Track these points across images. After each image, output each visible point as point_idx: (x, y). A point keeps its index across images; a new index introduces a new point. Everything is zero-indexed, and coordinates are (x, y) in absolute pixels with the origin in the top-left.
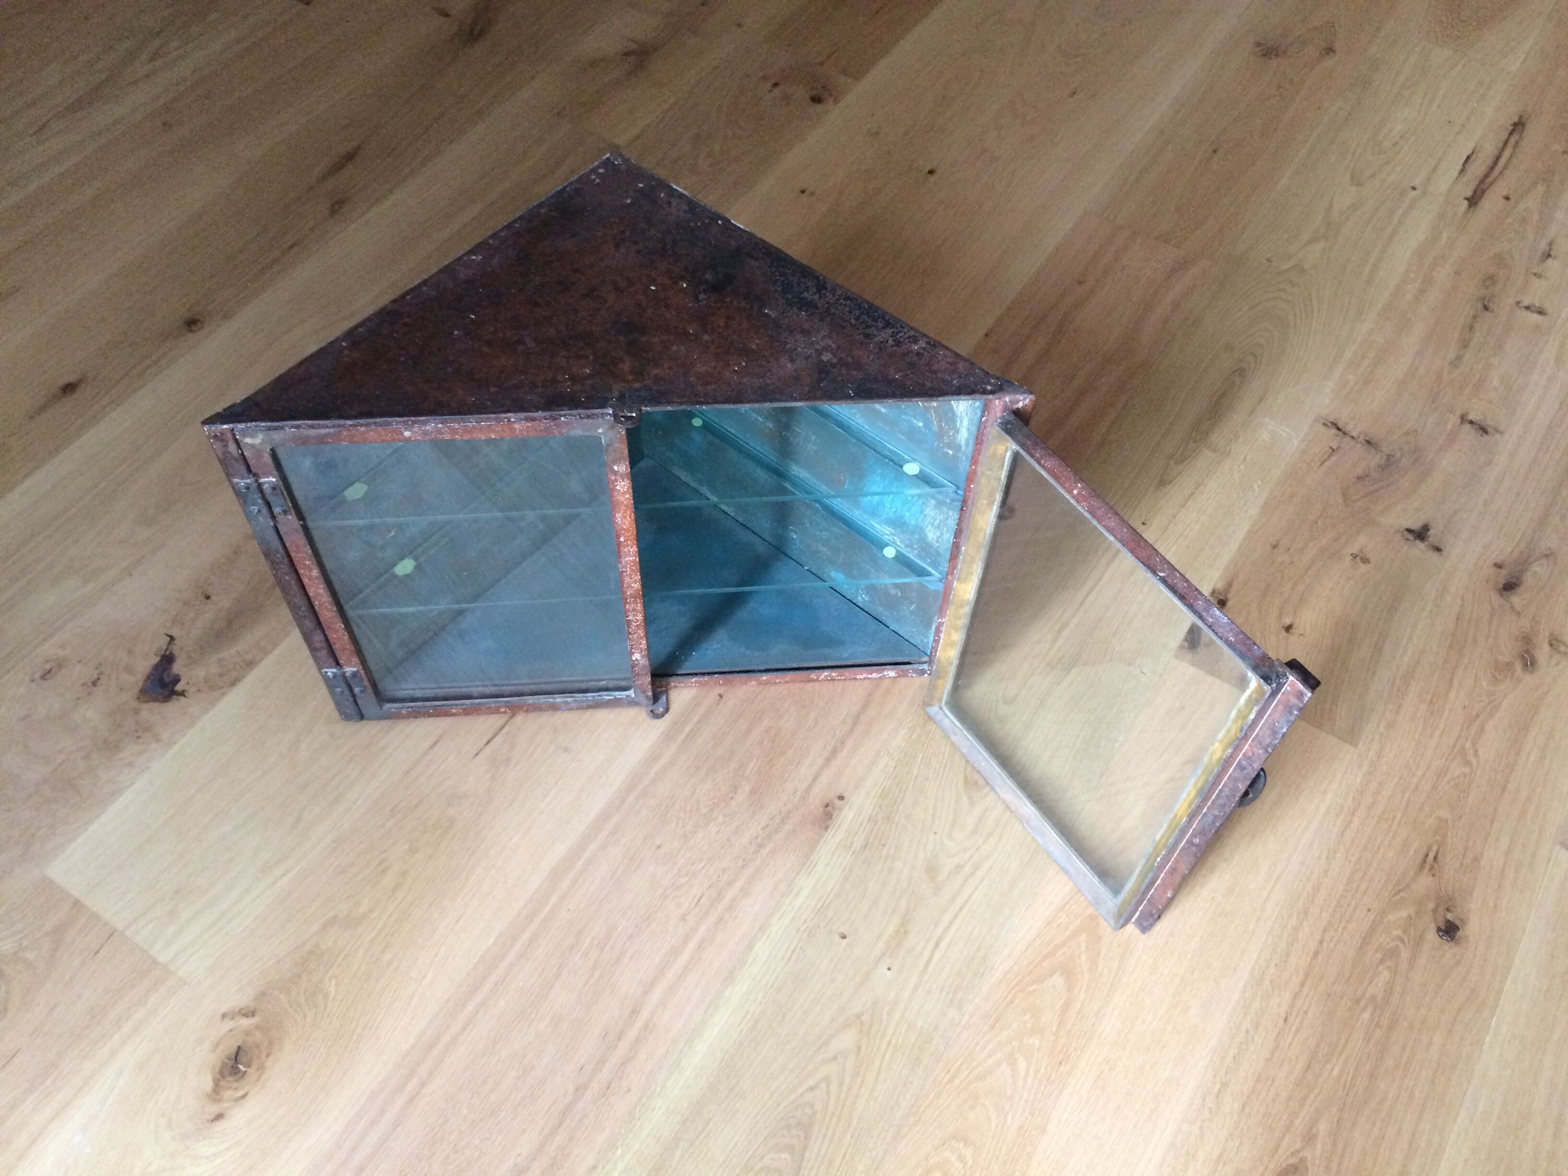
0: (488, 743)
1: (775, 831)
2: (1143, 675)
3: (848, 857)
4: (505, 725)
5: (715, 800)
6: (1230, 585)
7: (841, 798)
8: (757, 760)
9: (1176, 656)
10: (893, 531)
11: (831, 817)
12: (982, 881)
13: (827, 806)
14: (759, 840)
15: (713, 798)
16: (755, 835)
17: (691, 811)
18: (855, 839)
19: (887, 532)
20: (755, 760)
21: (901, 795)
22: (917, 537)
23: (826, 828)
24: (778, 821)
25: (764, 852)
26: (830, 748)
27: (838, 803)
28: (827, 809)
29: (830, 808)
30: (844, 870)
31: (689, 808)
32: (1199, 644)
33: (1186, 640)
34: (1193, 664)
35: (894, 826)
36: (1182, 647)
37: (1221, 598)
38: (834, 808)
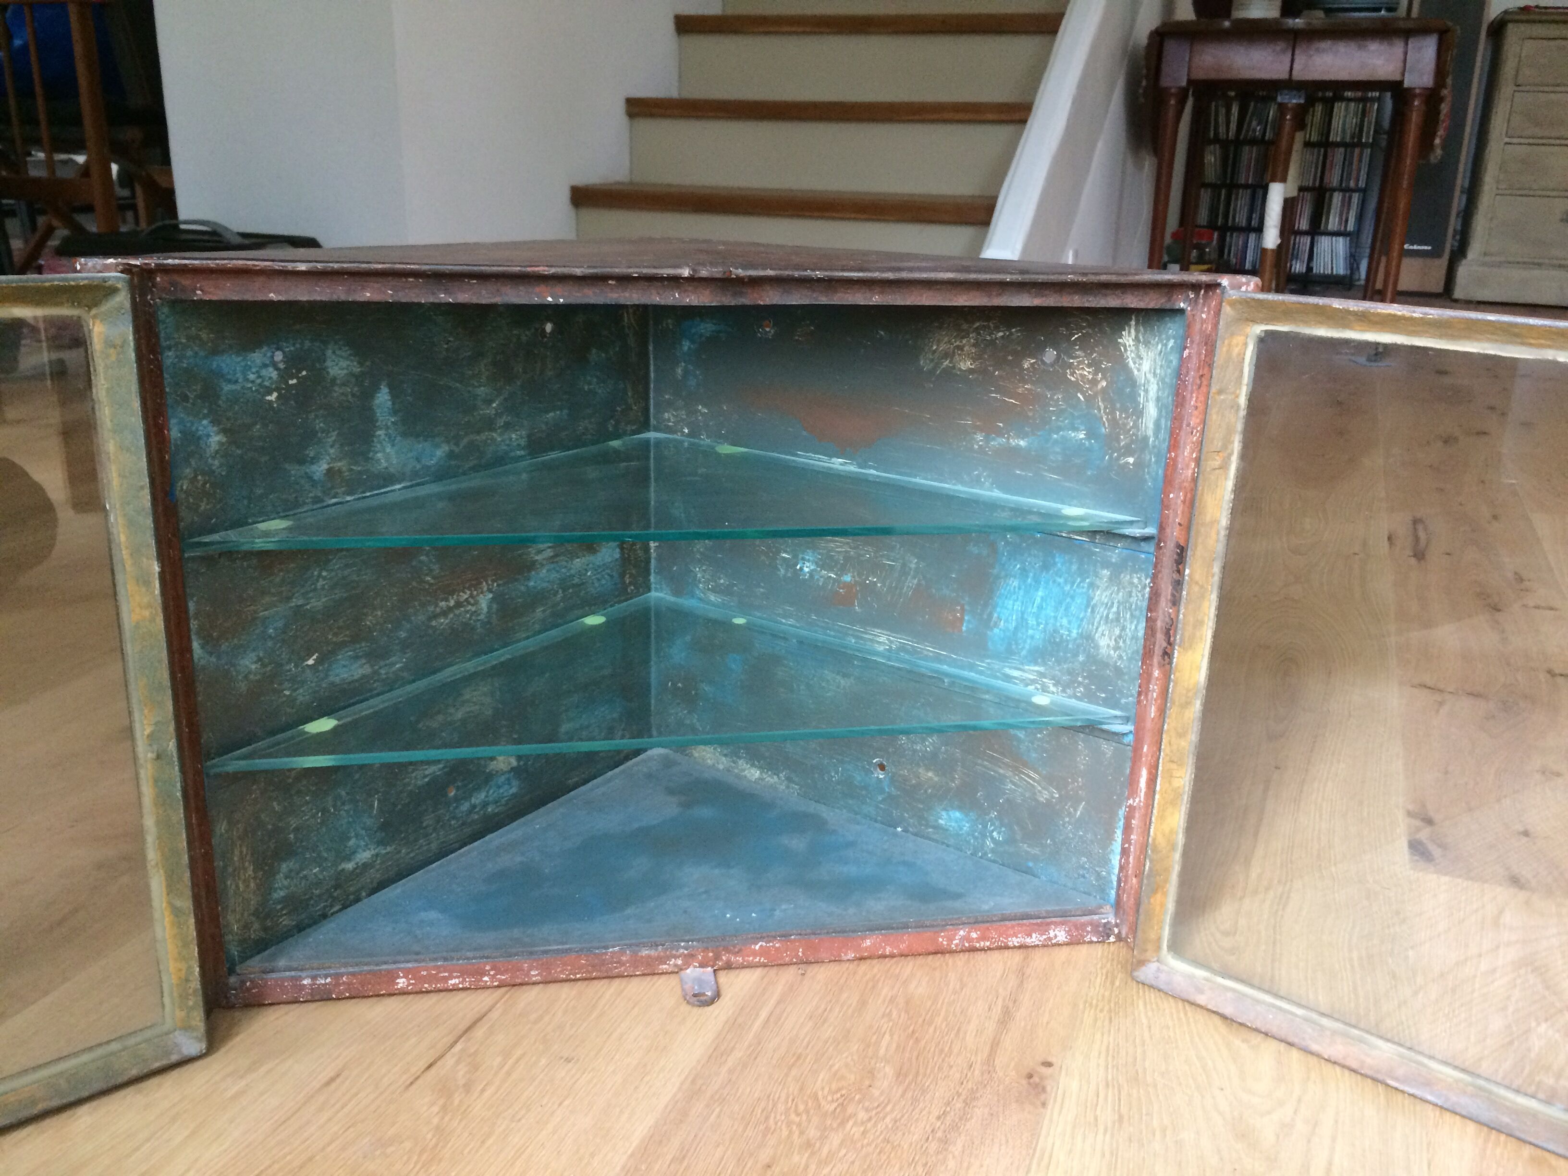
0: (430, 1066)
1: (961, 1119)
3: (1100, 1136)
5: (844, 1092)
7: (1048, 1064)
8: (892, 1035)
10: (1041, 669)
11: (1044, 1089)
12: (1334, 1139)
13: (1030, 1076)
14: (939, 1134)
15: (839, 1090)
16: (929, 1129)
17: (807, 1112)
18: (1098, 1112)
19: (1032, 677)
20: (887, 1036)
21: (1139, 1051)
22: (1081, 658)
23: (1044, 1104)
24: (959, 1105)
25: (956, 1149)
26: (998, 1010)
27: (1044, 1070)
28: (1032, 1081)
29: (1036, 1079)
30: (1103, 1155)
31: (801, 1107)
35: (1151, 1090)
38: (1042, 1078)
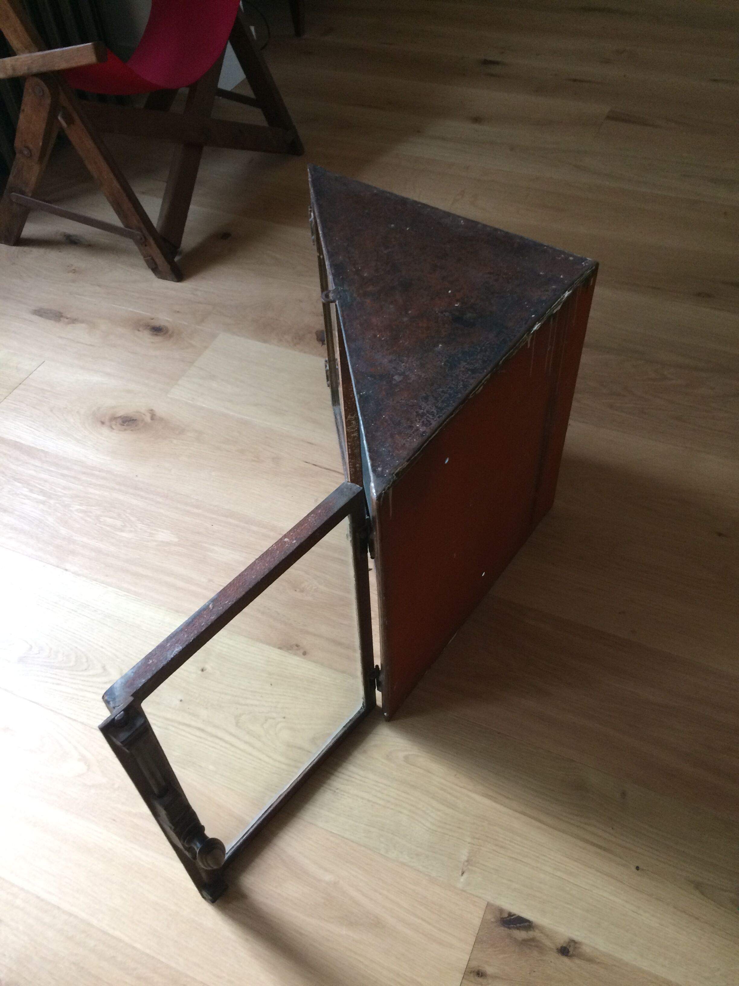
2: (460, 874)
4: (339, 472)
6: (590, 960)
9: (489, 905)
32: (509, 928)
33: (510, 915)
34: (484, 921)
36: (501, 911)
37: (571, 949)
